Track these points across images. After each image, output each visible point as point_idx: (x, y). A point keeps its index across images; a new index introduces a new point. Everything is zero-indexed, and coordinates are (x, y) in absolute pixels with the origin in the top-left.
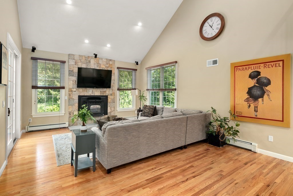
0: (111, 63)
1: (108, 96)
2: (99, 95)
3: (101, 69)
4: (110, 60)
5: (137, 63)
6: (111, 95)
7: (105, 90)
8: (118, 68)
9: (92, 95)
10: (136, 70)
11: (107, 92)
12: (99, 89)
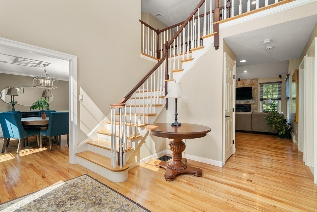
0: (254, 81)
1: (251, 105)
2: (244, 104)
3: (246, 87)
4: (253, 79)
5: (280, 76)
6: (254, 104)
7: (248, 100)
8: (260, 84)
9: (239, 104)
10: (281, 82)
11: (250, 102)
12: (244, 100)
